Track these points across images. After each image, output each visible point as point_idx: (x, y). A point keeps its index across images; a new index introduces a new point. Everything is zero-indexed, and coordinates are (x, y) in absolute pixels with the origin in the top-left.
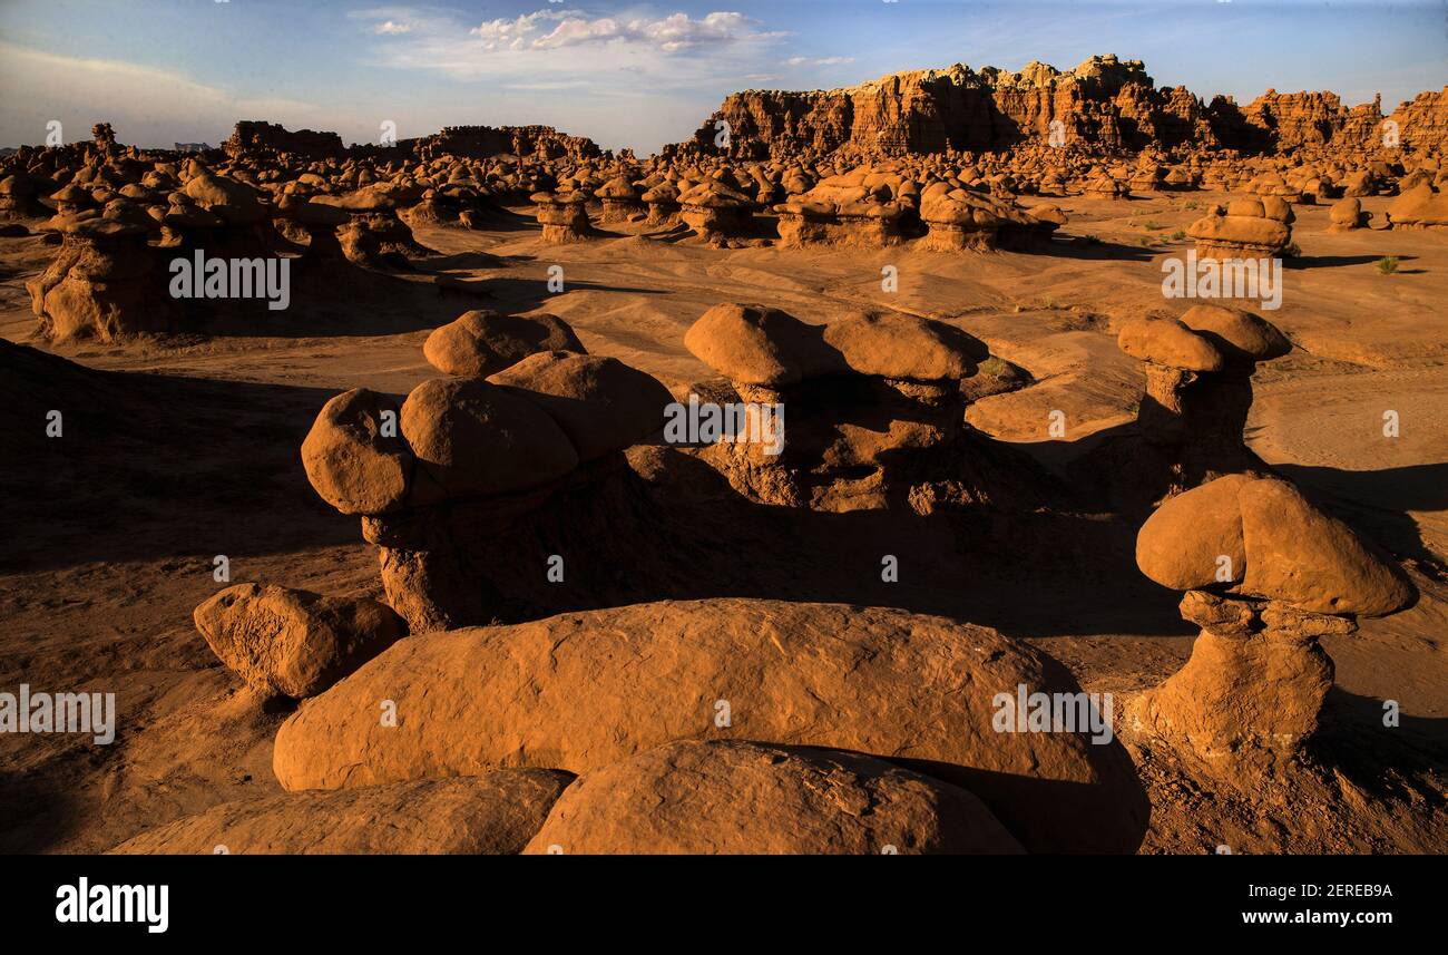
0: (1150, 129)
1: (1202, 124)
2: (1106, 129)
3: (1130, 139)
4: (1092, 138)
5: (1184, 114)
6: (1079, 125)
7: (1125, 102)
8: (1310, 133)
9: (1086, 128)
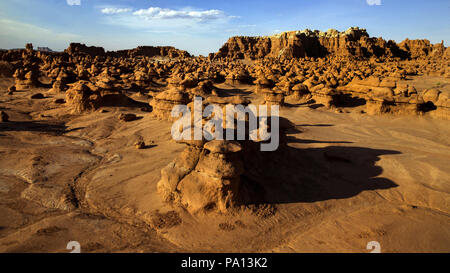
0: (372, 51)
1: (388, 50)
2: (358, 51)
3: (365, 54)
4: (354, 54)
5: (382, 46)
6: (349, 49)
7: (362, 42)
8: (422, 52)
9: (352, 51)
